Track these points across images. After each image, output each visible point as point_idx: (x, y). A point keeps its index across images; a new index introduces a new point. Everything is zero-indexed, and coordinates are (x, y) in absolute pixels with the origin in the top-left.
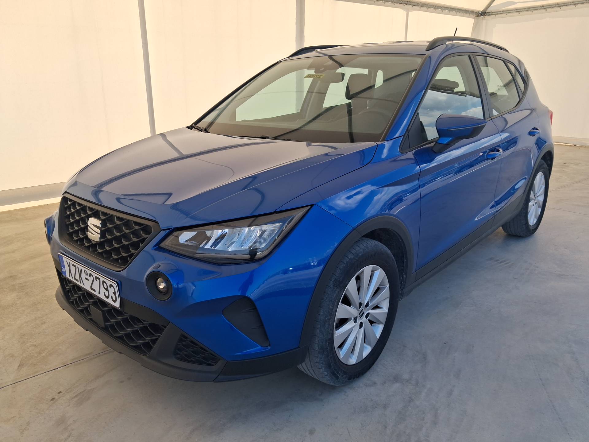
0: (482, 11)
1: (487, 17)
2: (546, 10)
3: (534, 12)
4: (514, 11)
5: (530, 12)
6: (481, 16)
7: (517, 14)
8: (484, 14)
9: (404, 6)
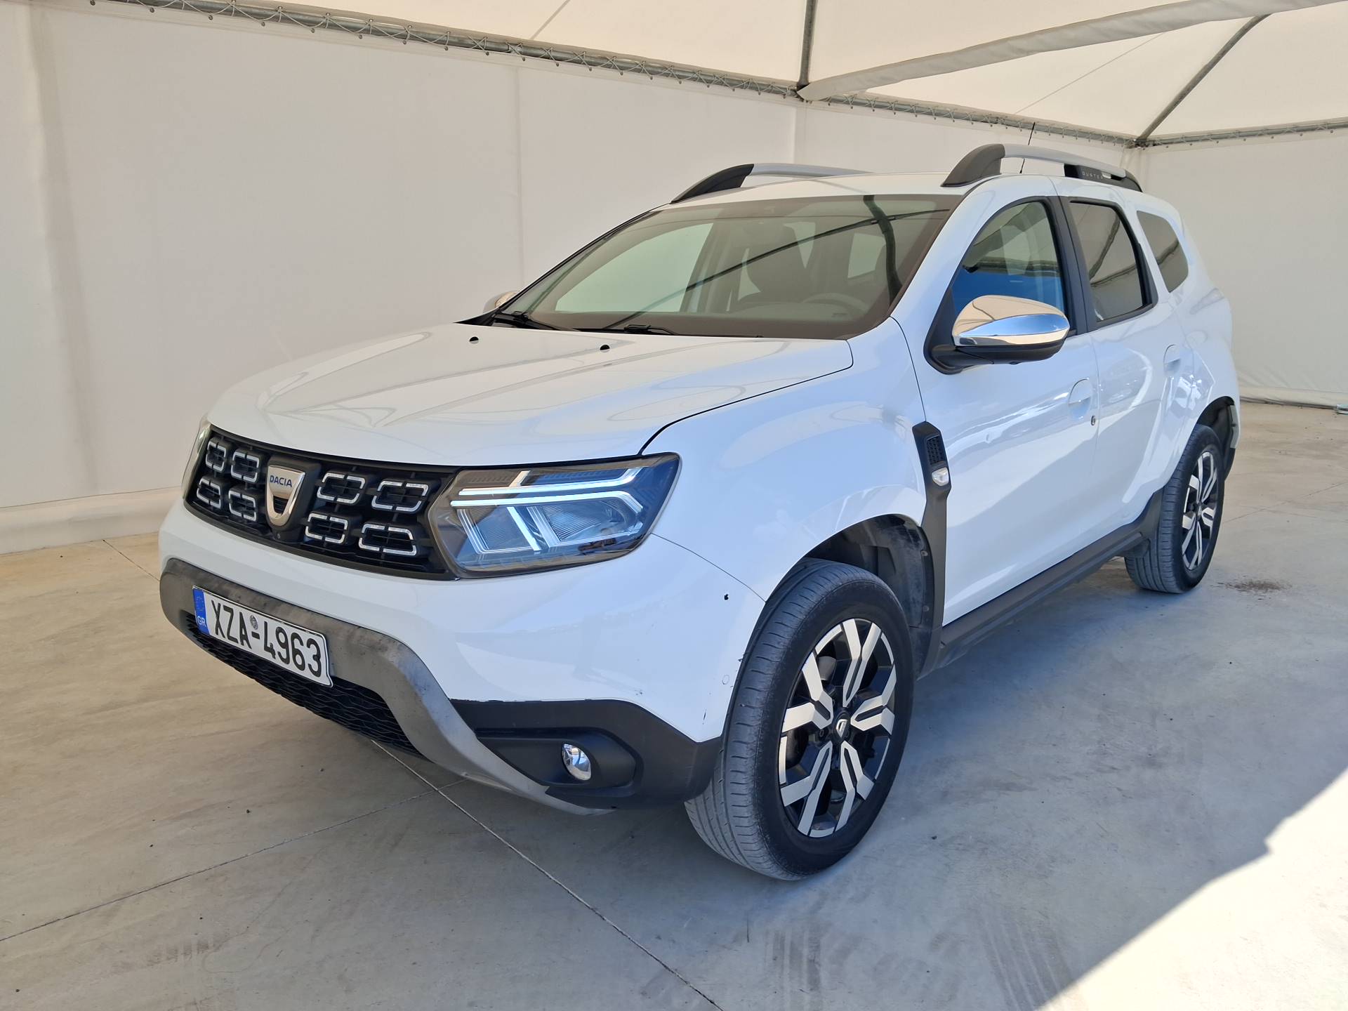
0: (1141, 136)
1: (1151, 149)
2: (1273, 138)
3: (1248, 139)
4: (1207, 137)
5: (1240, 140)
6: (1136, 147)
7: (1215, 142)
8: (1142, 142)
9: (991, 126)
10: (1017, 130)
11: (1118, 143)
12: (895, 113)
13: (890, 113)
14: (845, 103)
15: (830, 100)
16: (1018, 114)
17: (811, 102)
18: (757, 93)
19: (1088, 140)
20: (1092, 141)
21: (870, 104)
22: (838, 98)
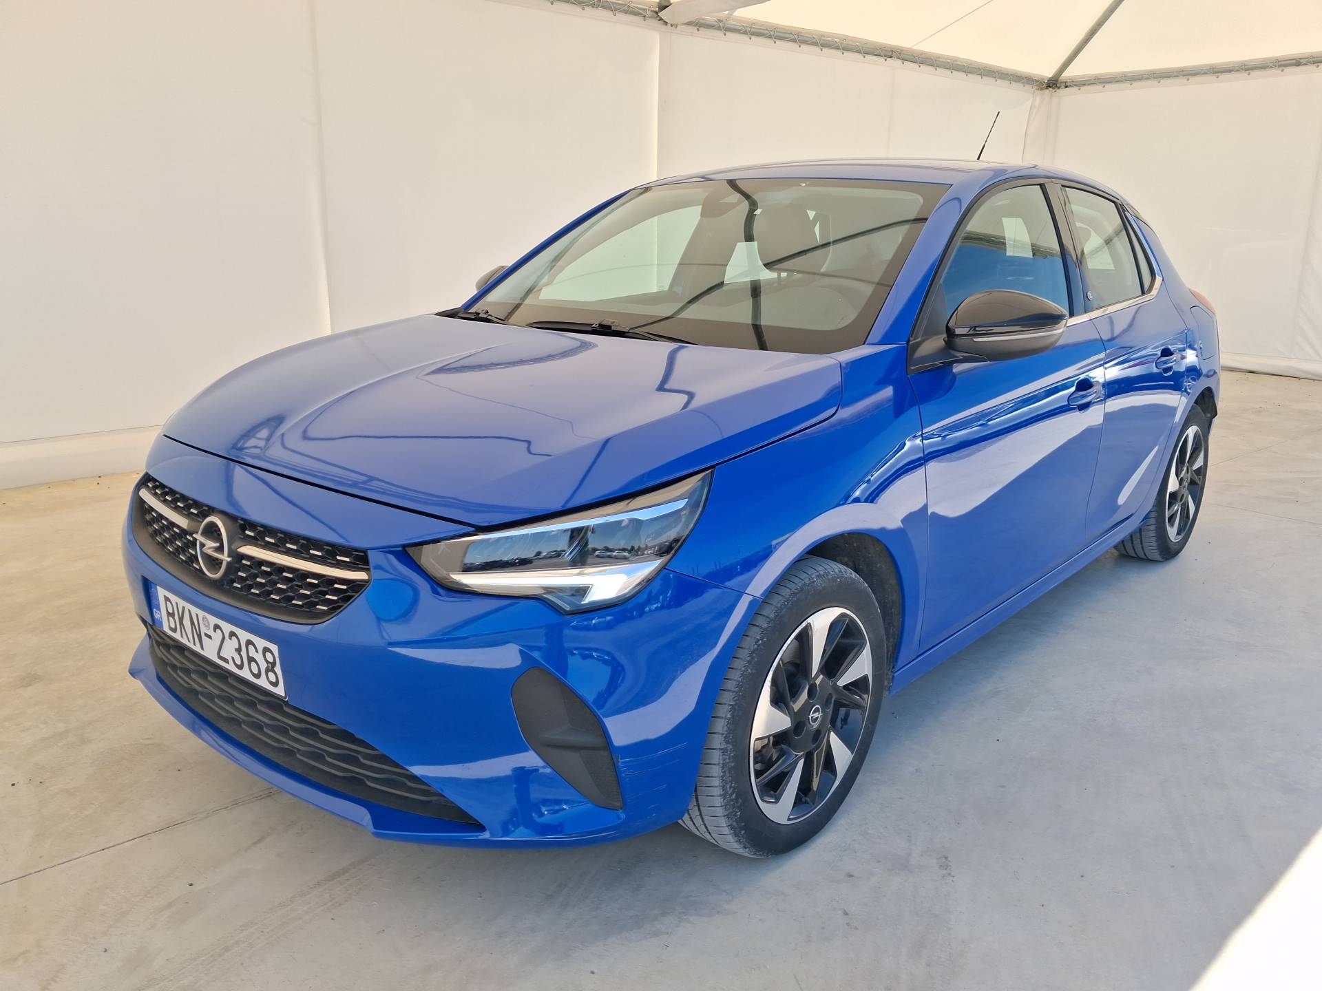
0: (1052, 77)
1: (1062, 91)
2: (1188, 79)
3: (1163, 81)
4: (1119, 79)
5: (1155, 82)
6: (1047, 88)
7: (1127, 84)
8: (1053, 84)
9: (886, 60)
10: (915, 66)
11: (1028, 84)
12: (775, 43)
13: (769, 42)
14: (715, 29)
15: (699, 25)
16: (914, 48)
17: (676, 27)
18: (611, 13)
19: (995, 79)
20: (999, 81)
21: (746, 31)
22: (708, 22)
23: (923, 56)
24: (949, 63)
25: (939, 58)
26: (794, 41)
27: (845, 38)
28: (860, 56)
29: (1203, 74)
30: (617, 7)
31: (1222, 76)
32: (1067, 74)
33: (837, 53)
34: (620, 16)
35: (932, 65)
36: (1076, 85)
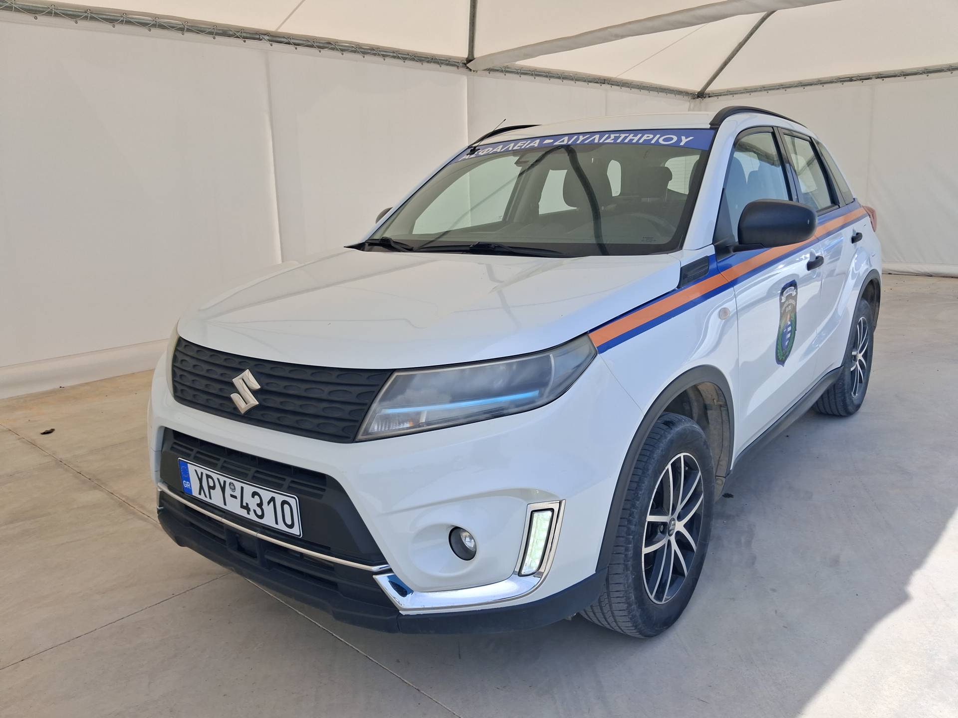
10: (619, 88)
11: (685, 95)
12: (535, 78)
13: (532, 78)
14: (500, 72)
15: (490, 70)
16: (616, 77)
17: (477, 71)
18: (438, 66)
19: (665, 94)
20: (669, 95)
21: (518, 72)
22: (495, 68)
23: (623, 82)
24: (638, 85)
25: (632, 82)
26: (546, 76)
27: (576, 73)
28: (585, 84)
29: (796, 86)
30: (442, 62)
31: (807, 88)
32: (710, 89)
33: (572, 82)
34: (444, 67)
35: (628, 87)
36: (716, 96)
